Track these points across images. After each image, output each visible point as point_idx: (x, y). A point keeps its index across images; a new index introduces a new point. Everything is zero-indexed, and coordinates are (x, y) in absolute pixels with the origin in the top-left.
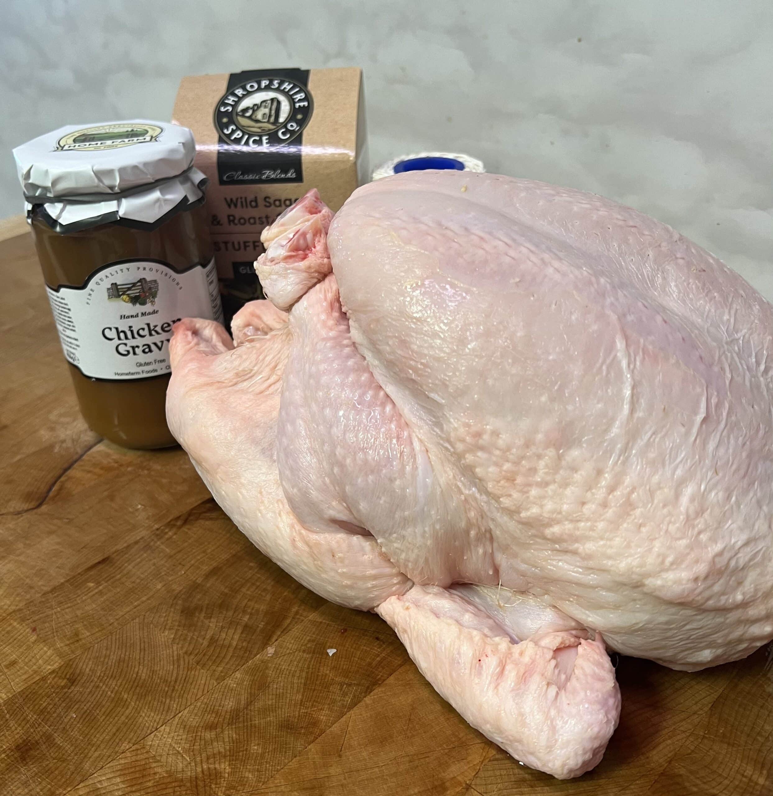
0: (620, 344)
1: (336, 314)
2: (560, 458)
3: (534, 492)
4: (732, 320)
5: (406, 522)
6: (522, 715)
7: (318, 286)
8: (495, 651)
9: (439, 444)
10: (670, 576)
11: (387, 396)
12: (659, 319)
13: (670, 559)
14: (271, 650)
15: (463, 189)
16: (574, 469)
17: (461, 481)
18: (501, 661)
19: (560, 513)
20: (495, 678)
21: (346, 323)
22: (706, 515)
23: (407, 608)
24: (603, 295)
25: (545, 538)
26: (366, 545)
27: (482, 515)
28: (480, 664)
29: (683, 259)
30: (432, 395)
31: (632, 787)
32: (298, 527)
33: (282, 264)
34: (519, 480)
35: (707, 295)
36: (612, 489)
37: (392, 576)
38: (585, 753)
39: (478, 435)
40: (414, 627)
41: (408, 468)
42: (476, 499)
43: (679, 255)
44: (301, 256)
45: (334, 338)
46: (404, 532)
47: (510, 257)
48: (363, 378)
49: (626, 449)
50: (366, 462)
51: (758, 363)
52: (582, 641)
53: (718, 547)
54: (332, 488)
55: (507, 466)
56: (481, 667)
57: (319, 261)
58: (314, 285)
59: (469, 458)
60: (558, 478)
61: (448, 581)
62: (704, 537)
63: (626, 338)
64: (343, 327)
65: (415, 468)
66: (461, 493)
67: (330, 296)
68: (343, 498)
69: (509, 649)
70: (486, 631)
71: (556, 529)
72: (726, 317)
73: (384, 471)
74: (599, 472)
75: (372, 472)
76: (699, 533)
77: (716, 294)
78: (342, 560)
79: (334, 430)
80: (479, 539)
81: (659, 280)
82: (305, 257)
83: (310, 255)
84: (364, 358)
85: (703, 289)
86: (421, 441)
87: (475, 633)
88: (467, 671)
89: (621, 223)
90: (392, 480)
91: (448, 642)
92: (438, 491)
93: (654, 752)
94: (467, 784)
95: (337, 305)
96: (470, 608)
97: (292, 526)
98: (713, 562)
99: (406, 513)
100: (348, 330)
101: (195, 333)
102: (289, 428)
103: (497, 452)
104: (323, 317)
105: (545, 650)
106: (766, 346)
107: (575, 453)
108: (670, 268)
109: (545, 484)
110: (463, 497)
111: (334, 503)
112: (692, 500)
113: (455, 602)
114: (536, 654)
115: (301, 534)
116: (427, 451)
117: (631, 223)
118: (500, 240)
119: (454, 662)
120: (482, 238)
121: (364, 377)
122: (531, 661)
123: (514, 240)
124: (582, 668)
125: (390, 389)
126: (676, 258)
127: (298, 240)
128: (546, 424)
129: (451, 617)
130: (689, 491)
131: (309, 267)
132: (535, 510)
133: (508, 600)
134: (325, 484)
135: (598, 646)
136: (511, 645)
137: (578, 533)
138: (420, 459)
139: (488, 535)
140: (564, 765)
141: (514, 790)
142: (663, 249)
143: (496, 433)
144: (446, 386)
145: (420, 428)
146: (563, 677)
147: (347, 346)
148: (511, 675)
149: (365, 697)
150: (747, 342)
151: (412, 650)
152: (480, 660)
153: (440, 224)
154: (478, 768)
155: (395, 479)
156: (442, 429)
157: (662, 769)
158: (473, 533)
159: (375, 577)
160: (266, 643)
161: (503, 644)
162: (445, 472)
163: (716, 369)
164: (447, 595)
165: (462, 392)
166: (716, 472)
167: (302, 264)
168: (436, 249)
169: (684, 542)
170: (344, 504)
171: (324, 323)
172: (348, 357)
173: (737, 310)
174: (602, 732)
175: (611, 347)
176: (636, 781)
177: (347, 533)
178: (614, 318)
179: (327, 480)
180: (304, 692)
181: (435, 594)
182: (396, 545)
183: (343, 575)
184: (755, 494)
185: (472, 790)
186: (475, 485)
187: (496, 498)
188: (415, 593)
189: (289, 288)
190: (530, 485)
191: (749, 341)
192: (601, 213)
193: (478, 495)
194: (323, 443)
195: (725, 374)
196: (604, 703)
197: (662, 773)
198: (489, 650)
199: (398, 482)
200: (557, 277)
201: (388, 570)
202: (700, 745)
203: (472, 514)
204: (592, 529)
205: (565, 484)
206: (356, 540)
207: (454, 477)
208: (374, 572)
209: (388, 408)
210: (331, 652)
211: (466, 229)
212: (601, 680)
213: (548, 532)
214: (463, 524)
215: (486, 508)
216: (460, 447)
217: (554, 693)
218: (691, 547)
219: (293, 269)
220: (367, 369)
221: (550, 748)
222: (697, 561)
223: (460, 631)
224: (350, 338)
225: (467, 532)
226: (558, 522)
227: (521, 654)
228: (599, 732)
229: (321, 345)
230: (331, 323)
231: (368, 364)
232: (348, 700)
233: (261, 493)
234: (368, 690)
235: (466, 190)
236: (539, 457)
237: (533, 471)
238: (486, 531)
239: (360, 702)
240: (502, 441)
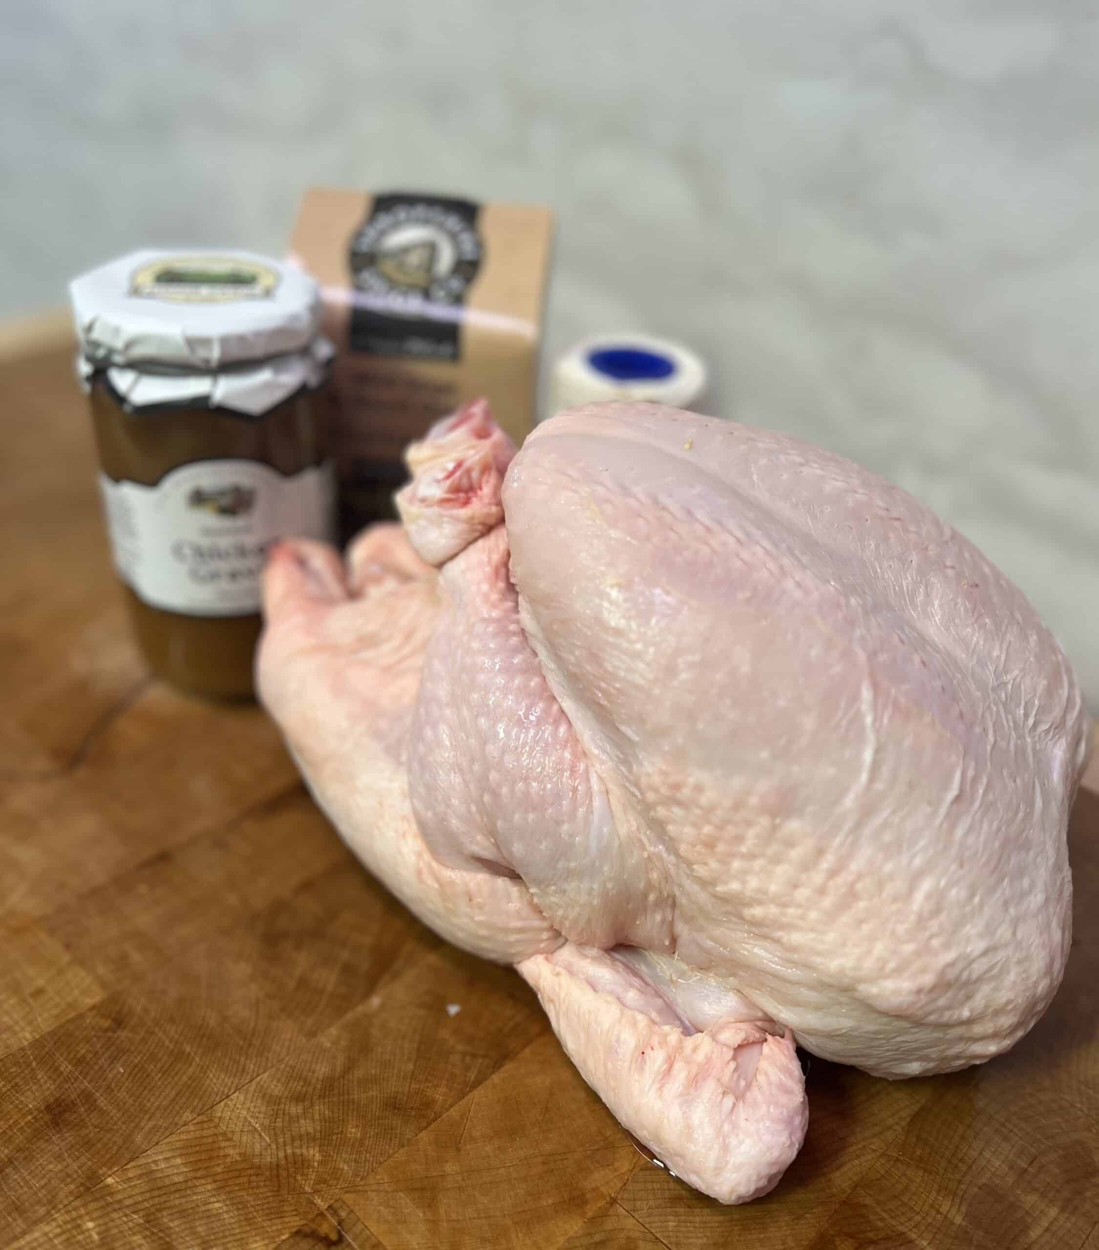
0: (866, 694)
1: (502, 585)
2: (774, 828)
3: (736, 864)
4: (1003, 658)
5: (569, 875)
6: (689, 1127)
7: (480, 543)
8: (663, 1042)
9: (624, 786)
10: (889, 985)
11: (562, 711)
12: (917, 659)
13: (891, 965)
14: (375, 1001)
15: (687, 446)
16: (790, 843)
17: (646, 834)
18: (669, 1057)
19: (766, 893)
20: (661, 1077)
21: (512, 597)
22: (943, 917)
23: (558, 974)
24: (851, 623)
25: (741, 917)
26: (514, 890)
27: (667, 877)
28: (643, 1058)
29: (953, 567)
30: (623, 728)
31: (808, 1216)
32: (427, 856)
33: (436, 510)
34: (721, 848)
35: (976, 622)
36: (833, 873)
37: (542, 930)
38: (759, 1178)
39: (677, 787)
40: (564, 1000)
41: (581, 811)
42: (661, 859)
43: (949, 563)
44: (462, 500)
45: (498, 621)
46: (565, 886)
47: (742, 560)
48: (532, 684)
50: (527, 794)
51: (1026, 716)
52: (769, 1037)
53: (949, 956)
54: (478, 817)
55: (707, 829)
56: (644, 1061)
57: (485, 510)
58: (475, 540)
59: (661, 812)
60: (770, 852)
61: (612, 943)
62: (935, 942)
63: (875, 686)
64: (509, 604)
65: (590, 810)
66: (643, 848)
67: (496, 557)
68: (492, 832)
69: (681, 1041)
70: (654, 1015)
71: (757, 912)
72: (996, 653)
73: (550, 810)
74: (820, 852)
75: (534, 809)
76: (931, 937)
77: (987, 620)
78: (481, 907)
79: (490, 748)
80: (659, 903)
81: (920, 598)
82: (466, 503)
83: (474, 500)
84: (535, 654)
85: (973, 612)
86: (600, 778)
87: (640, 1017)
88: (626, 1064)
89: (882, 513)
90: (558, 823)
91: (606, 1026)
92: (616, 843)
93: (838, 1174)
94: (611, 1197)
95: (503, 571)
96: (636, 982)
97: (419, 855)
98: (942, 973)
99: (573, 864)
100: (516, 609)
102: (428, 733)
103: (698, 812)
104: (485, 587)
105: (725, 1049)
106: (1039, 692)
107: (793, 826)
108: (935, 580)
109: (751, 856)
110: (646, 855)
111: (479, 838)
112: (928, 897)
113: (618, 972)
114: (713, 1052)
115: (430, 867)
116: (607, 792)
117: (895, 514)
118: (731, 534)
119: (611, 1050)
120: (708, 530)
121: (534, 682)
122: (705, 1061)
123: (748, 534)
124: (766, 1074)
125: (568, 705)
126: (945, 567)
127: (461, 478)
128: (763, 786)
129: (611, 993)
130: (926, 885)
131: (472, 518)
132: (734, 886)
133: (682, 974)
134: (469, 812)
135: (788, 1046)
136: (683, 1037)
137: (784, 920)
138: (597, 803)
139: (670, 901)
140: (732, 1191)
141: (668, 1210)
142: (930, 553)
143: (699, 789)
144: (643, 722)
145: (602, 762)
146: (743, 1083)
147: (514, 634)
148: (680, 1073)
149: (493, 1073)
150: (1017, 687)
151: (559, 1025)
152: (643, 1053)
153: (656, 502)
154: (626, 1177)
155: (563, 822)
156: (630, 770)
157: (845, 1196)
158: (652, 897)
159: (520, 930)
160: (369, 992)
161: (674, 1035)
162: (628, 821)
163: (977, 730)
164: (609, 962)
165: (663, 732)
166: (961, 866)
167: (464, 512)
168: (648, 538)
169: (911, 947)
170: (492, 840)
171: (486, 597)
172: (516, 651)
173: (1010, 643)
174: (784, 1157)
175: (855, 698)
176: (812, 1209)
177: (490, 873)
178: (862, 657)
179: (473, 808)
180: (416, 1061)
181: (594, 959)
182: (553, 899)
183: (480, 924)
184: (1003, 893)
185: (618, 1206)
186: (664, 842)
187: (689, 864)
188: (567, 954)
189: (443, 542)
190: (733, 855)
191: (1020, 686)
192: (858, 496)
193: (665, 855)
194: (472, 760)
195: (987, 735)
196: (789, 1122)
197: (844, 1201)
198: (655, 1040)
199: (565, 827)
200: (798, 594)
201: (537, 923)
202: (892, 1169)
203: (655, 875)
204: (802, 917)
205: (776, 860)
206: (502, 883)
207: (638, 828)
208: (519, 924)
209: (562, 729)
210: (453, 1010)
211: (689, 513)
212: (787, 1091)
213: (748, 912)
214: (642, 885)
215: (672, 870)
216: (651, 796)
217: (730, 1105)
218: (918, 954)
219: (451, 517)
220: (537, 670)
221: (718, 1170)
222: (923, 971)
223: (622, 1014)
224: (518, 622)
225: (645, 896)
226: (760, 903)
227: (695, 1049)
228: (779, 1157)
229: (480, 628)
230: (495, 597)
231: (540, 663)
232: (472, 1076)
233: (381, 804)
234: (497, 1065)
235: (691, 448)
236: (749, 824)
237: (739, 839)
238: (668, 896)
239: (486, 1079)
240: (704, 799)
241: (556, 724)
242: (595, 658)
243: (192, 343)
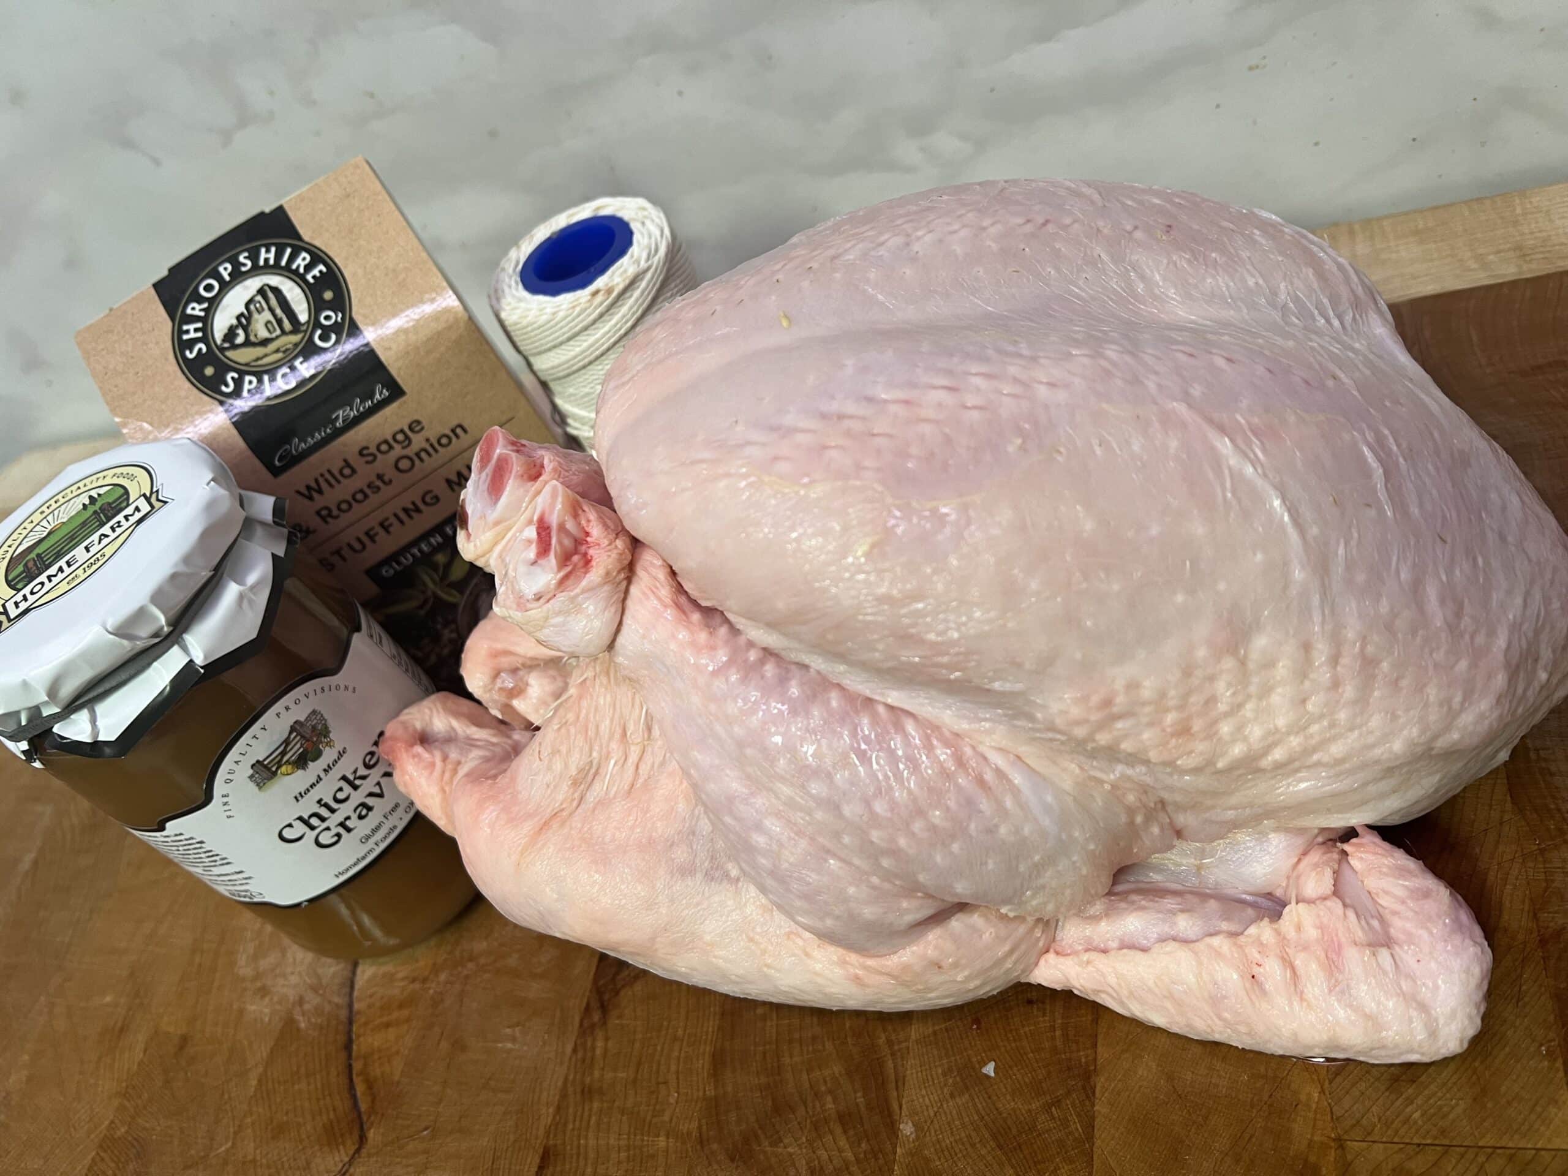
0: (1224, 446)
1: (696, 617)
2: (1243, 663)
3: (1225, 729)
4: (1260, 281)
5: (1038, 869)
7: (634, 590)
8: (1261, 946)
9: (1034, 739)
10: (1467, 719)
11: (891, 708)
12: (1220, 362)
13: (1458, 698)
14: (907, 1129)
15: (785, 323)
16: (1269, 664)
17: (1095, 768)
18: (1283, 959)
19: (1277, 730)
20: (1292, 988)
22: (1468, 609)
23: (1088, 962)
24: (1135, 381)
26: (976, 919)
27: (1145, 789)
28: (1257, 982)
29: (1136, 228)
30: (997, 685)
33: (562, 597)
34: (1197, 725)
35: (1207, 266)
36: (1334, 660)
37: (1031, 930)
38: (1478, 1007)
39: (1108, 703)
40: (1119, 985)
41: (1009, 803)
42: (1129, 778)
43: (1128, 226)
44: (581, 564)
45: (731, 662)
46: (1041, 881)
47: (975, 407)
48: (834, 704)
49: (1324, 590)
50: (933, 829)
51: (1328, 321)
52: (1346, 847)
53: (1501, 642)
54: (887, 886)
55: (1170, 718)
56: (1260, 985)
58: (627, 592)
59: (1103, 738)
60: (1253, 689)
62: (1480, 639)
63: (1222, 430)
64: (723, 631)
65: (1015, 791)
66: (1101, 782)
67: (666, 592)
68: (913, 889)
69: (1278, 933)
70: (1225, 926)
71: (1278, 754)
72: (1251, 283)
73: (973, 826)
74: (1307, 647)
75: (953, 837)
76: (1472, 638)
77: (1214, 255)
78: (955, 965)
80: (1149, 818)
82: (587, 562)
83: (591, 552)
84: (805, 667)
85: (1196, 259)
86: (1000, 750)
87: (1216, 941)
88: (1246, 1001)
89: (1029, 228)
90: (991, 831)
91: (1191, 979)
92: (1070, 800)
94: (1334, 1140)
95: (683, 600)
96: (1170, 903)
97: (843, 963)
98: (1507, 664)
99: (1037, 858)
100: (734, 631)
101: (424, 739)
102: (759, 840)
103: (1147, 709)
104: (683, 635)
105: (1328, 903)
106: (1315, 286)
107: (1260, 642)
108: (1138, 256)
109: (1236, 708)
110: (1107, 787)
111: (905, 904)
112: (1442, 601)
113: (1143, 908)
114: (1318, 916)
116: (1019, 757)
117: (1039, 219)
118: (935, 388)
119: (1216, 1001)
120: (907, 402)
121: (835, 700)
122: (1320, 931)
123: (949, 373)
124: (1386, 893)
125: (895, 697)
126: (1130, 233)
127: (560, 542)
128: (1203, 629)
129: (1162, 940)
130: (1432, 593)
131: (608, 574)
132: (1237, 750)
134: (874, 888)
135: (1370, 840)
136: (1275, 926)
137: (1313, 742)
138: (1018, 779)
139: (1159, 806)
140: (1461, 1041)
142: (1106, 231)
143: (1133, 686)
144: (1019, 666)
145: (988, 732)
146: (1375, 923)
147: (762, 662)
148: (1310, 968)
149: (1093, 1105)
150: (1297, 300)
151: (1129, 1009)
152: (1253, 977)
153: (824, 416)
155: (996, 826)
156: (1031, 718)
158: (1139, 819)
159: (1011, 952)
160: (891, 1123)
161: (1263, 930)
162: (1065, 770)
163: (1330, 383)
164: (1123, 905)
165: (1049, 661)
166: (1444, 541)
167: (595, 575)
169: (1463, 665)
170: (919, 894)
171: (693, 644)
172: (783, 681)
174: (1485, 966)
177: (938, 925)
178: (1181, 408)
179: (875, 880)
181: (1107, 914)
182: (1034, 903)
183: (968, 979)
185: (1349, 1142)
186: (1119, 761)
187: (1171, 764)
188: (1072, 932)
189: (597, 624)
190: (1215, 722)
191: (1297, 297)
192: (992, 230)
193: (1129, 772)
194: (837, 835)
195: (1342, 381)
196: (1458, 927)
198: (1254, 953)
199: (1003, 830)
200: (1061, 396)
202: (1547, 866)
203: (1131, 798)
204: (1332, 725)
205: (1266, 691)
206: (956, 924)
207: (1081, 768)
208: (1007, 948)
209: (910, 727)
210: (989, 1069)
211: (870, 400)
212: (1426, 894)
213: (1267, 762)
214: (1123, 819)
215: (1148, 780)
216: (1080, 732)
217: (1389, 959)
218: (1474, 665)
219: (583, 592)
220: (823, 685)
221: (1433, 1034)
222: (1490, 677)
223: (1196, 953)
224: (751, 644)
225: (1132, 823)
226: (1275, 744)
227: (1299, 928)
228: (1482, 971)
230: (703, 636)
231: (818, 672)
232: (1076, 1126)
233: (751, 940)
234: (1089, 1093)
235: (790, 321)
236: (1212, 679)
237: (1211, 701)
238: (1155, 804)
239: (1093, 1118)
240: (1147, 691)
241: (900, 728)
242: (906, 638)
243: (121, 632)
